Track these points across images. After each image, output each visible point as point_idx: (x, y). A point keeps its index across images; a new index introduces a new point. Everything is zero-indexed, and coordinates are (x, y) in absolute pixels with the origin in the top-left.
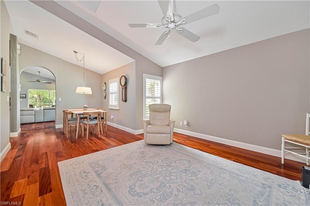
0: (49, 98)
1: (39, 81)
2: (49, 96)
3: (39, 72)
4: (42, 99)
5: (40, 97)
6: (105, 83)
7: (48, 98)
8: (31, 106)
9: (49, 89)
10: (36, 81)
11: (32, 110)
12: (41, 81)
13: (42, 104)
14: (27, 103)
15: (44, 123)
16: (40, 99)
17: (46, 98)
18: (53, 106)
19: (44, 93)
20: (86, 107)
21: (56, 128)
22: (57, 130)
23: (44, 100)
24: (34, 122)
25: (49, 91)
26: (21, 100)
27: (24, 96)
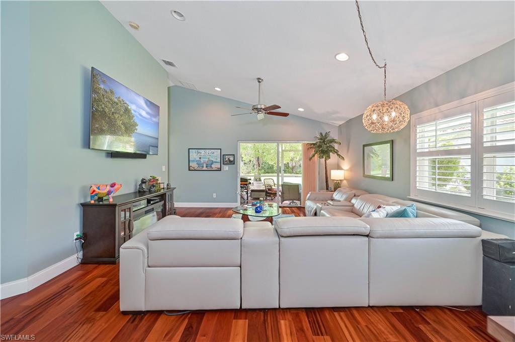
4: (261, 165)
5: (258, 161)
9: (280, 140)
25: (279, 145)
26: (226, 168)
27: (232, 159)
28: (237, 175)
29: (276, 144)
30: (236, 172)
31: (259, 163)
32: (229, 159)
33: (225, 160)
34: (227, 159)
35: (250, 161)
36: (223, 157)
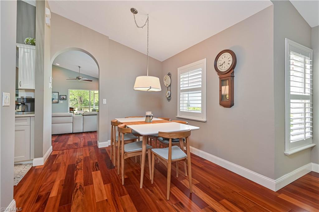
0: (90, 100)
1: (79, 79)
2: (90, 98)
3: (79, 67)
4: (82, 101)
5: (80, 99)
6: (169, 74)
7: (88, 100)
8: (72, 109)
9: (90, 89)
10: (76, 78)
11: (71, 115)
12: (81, 78)
13: (82, 107)
14: (68, 106)
15: (84, 135)
16: (81, 102)
17: (87, 100)
18: (94, 110)
19: (85, 95)
20: (150, 116)
21: (99, 148)
22: (100, 152)
23: (85, 102)
24: (72, 132)
25: (90, 91)
26: (61, 102)
27: (65, 97)
28: (68, 105)
29: (89, 91)
30: (67, 104)
31: (81, 100)
32: (63, 97)
33: (61, 98)
34: (62, 98)
35: (75, 99)
36: (59, 96)
